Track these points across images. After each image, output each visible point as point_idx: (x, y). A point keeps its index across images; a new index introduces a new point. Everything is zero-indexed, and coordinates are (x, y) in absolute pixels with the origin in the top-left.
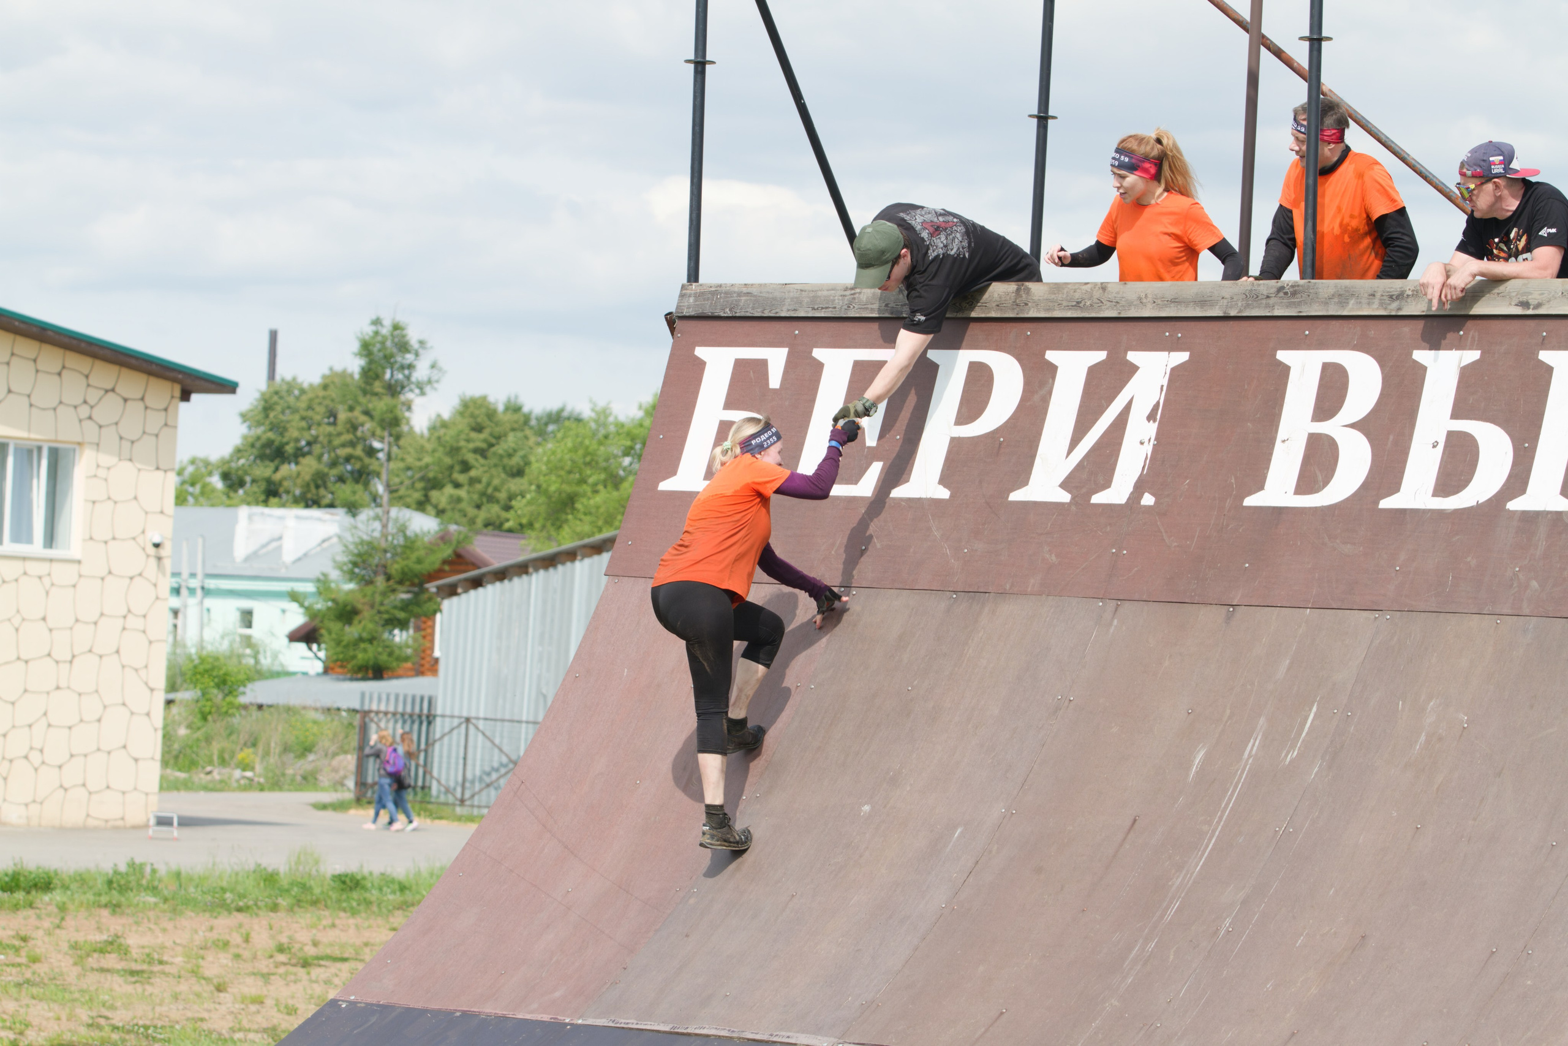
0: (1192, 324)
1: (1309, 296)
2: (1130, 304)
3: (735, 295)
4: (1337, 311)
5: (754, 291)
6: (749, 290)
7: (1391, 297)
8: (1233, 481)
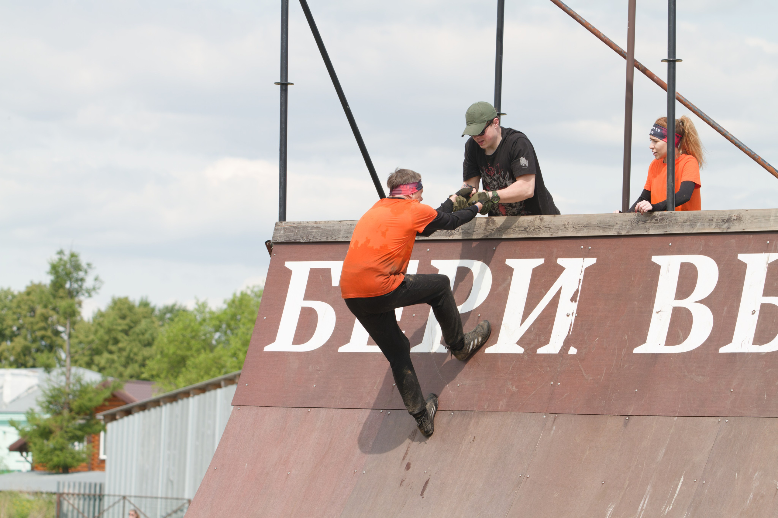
0: (598, 240)
1: (671, 221)
2: (558, 229)
3: (309, 229)
4: (689, 230)
5: (321, 226)
6: (318, 225)
7: (723, 221)
8: (626, 338)
